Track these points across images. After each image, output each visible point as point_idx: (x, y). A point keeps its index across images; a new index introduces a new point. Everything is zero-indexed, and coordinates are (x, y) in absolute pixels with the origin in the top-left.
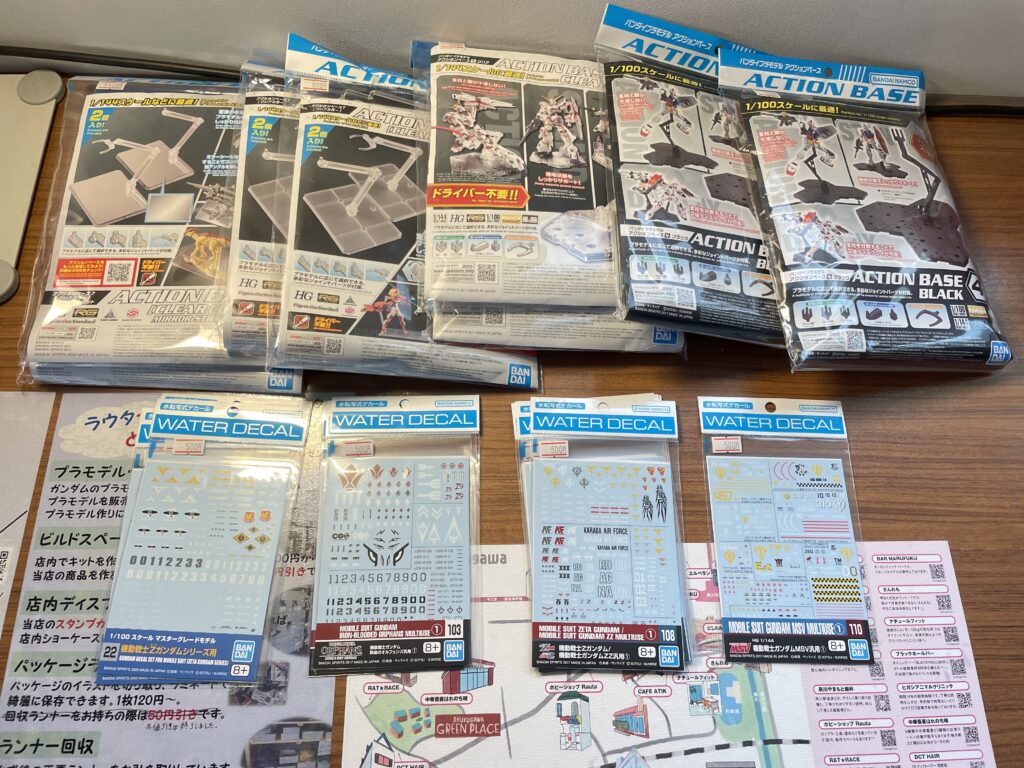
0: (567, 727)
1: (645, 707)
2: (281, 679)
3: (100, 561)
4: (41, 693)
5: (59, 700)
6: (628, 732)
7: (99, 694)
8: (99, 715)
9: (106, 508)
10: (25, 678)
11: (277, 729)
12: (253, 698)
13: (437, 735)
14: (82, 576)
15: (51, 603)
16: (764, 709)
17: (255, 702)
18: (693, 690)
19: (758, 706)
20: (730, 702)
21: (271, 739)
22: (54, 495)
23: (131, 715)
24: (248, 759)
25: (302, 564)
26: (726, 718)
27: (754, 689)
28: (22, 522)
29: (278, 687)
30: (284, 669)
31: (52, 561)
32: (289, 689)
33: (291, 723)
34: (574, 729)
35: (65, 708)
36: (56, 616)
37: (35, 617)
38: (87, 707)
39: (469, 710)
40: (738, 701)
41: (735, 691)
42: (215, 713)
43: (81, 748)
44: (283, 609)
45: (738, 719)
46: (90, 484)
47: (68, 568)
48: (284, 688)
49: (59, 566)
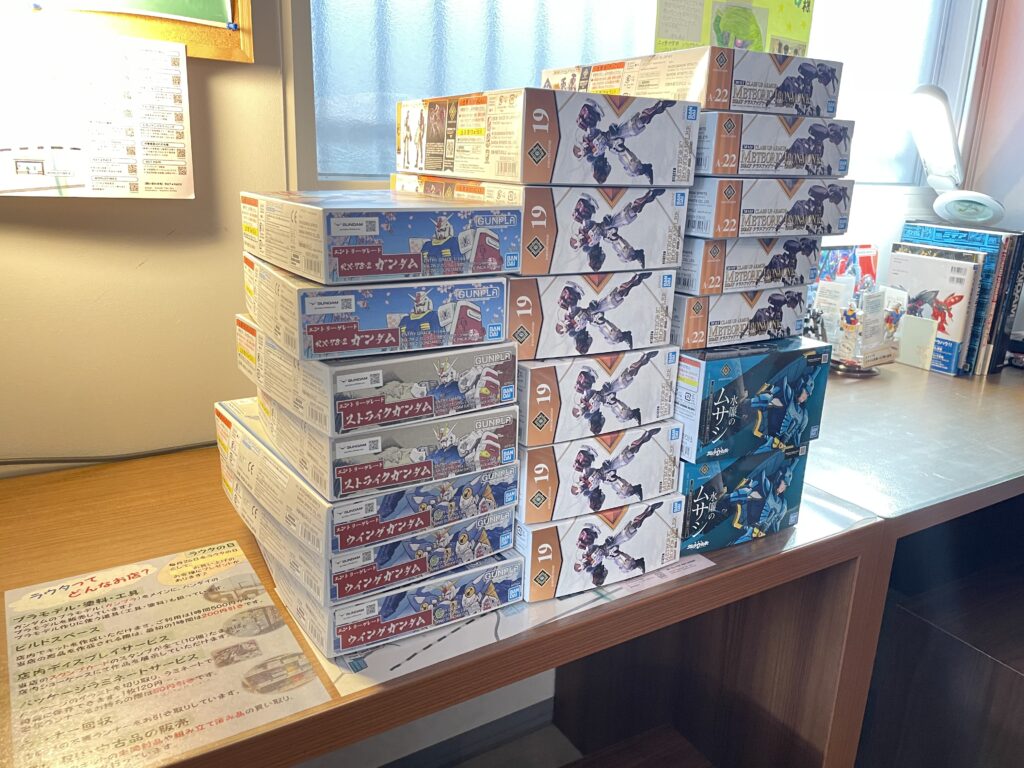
2: (253, 646)
3: (74, 644)
5: (69, 709)
7: (104, 696)
8: (111, 704)
9: (68, 623)
10: (32, 708)
11: (264, 665)
12: (235, 659)
14: (62, 654)
15: (39, 671)
17: (237, 662)
21: (261, 670)
22: (18, 629)
23: (140, 696)
24: (247, 683)
25: (237, 604)
29: (251, 651)
30: (253, 642)
31: (31, 655)
32: (261, 648)
33: (273, 660)
35: (77, 710)
36: (47, 675)
37: (28, 681)
38: (96, 705)
42: (210, 674)
43: (101, 723)
44: (234, 623)
46: (47, 618)
47: (47, 654)
48: (257, 649)
49: (38, 656)
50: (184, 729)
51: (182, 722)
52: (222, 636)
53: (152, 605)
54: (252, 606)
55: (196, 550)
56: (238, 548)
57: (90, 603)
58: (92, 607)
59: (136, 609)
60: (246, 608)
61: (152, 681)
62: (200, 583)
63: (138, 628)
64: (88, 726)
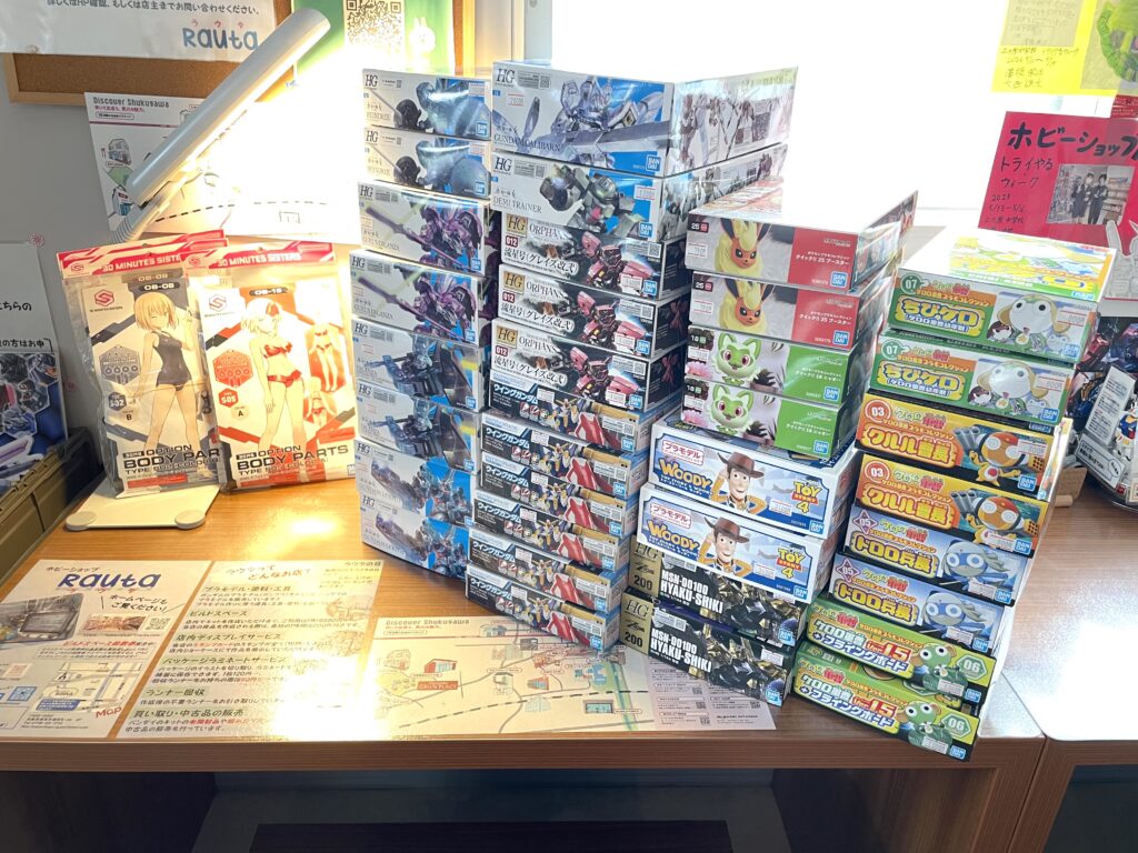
0: (498, 686)
1: (547, 679)
3: (224, 622)
4: (177, 671)
5: (188, 674)
6: (536, 688)
7: (212, 672)
8: (211, 680)
9: (232, 602)
10: (167, 665)
13: (418, 689)
14: (213, 627)
15: (193, 637)
16: (620, 678)
18: (577, 671)
19: (617, 678)
20: (601, 676)
22: (203, 597)
23: (231, 680)
25: (342, 622)
26: (595, 682)
27: (615, 670)
28: (181, 609)
31: (196, 622)
34: (502, 687)
35: (191, 677)
36: (193, 642)
37: (180, 643)
38: (204, 677)
39: (438, 679)
40: (605, 675)
41: (603, 672)
43: (197, 693)
45: (604, 683)
46: (224, 593)
47: (205, 624)
49: (200, 624)
50: (237, 717)
51: (240, 711)
52: (312, 649)
53: (290, 604)
54: (352, 628)
55: (351, 561)
56: (380, 568)
57: (256, 589)
58: (255, 592)
59: (280, 604)
60: (345, 628)
61: (246, 671)
62: (333, 594)
63: (269, 621)
64: (188, 692)
